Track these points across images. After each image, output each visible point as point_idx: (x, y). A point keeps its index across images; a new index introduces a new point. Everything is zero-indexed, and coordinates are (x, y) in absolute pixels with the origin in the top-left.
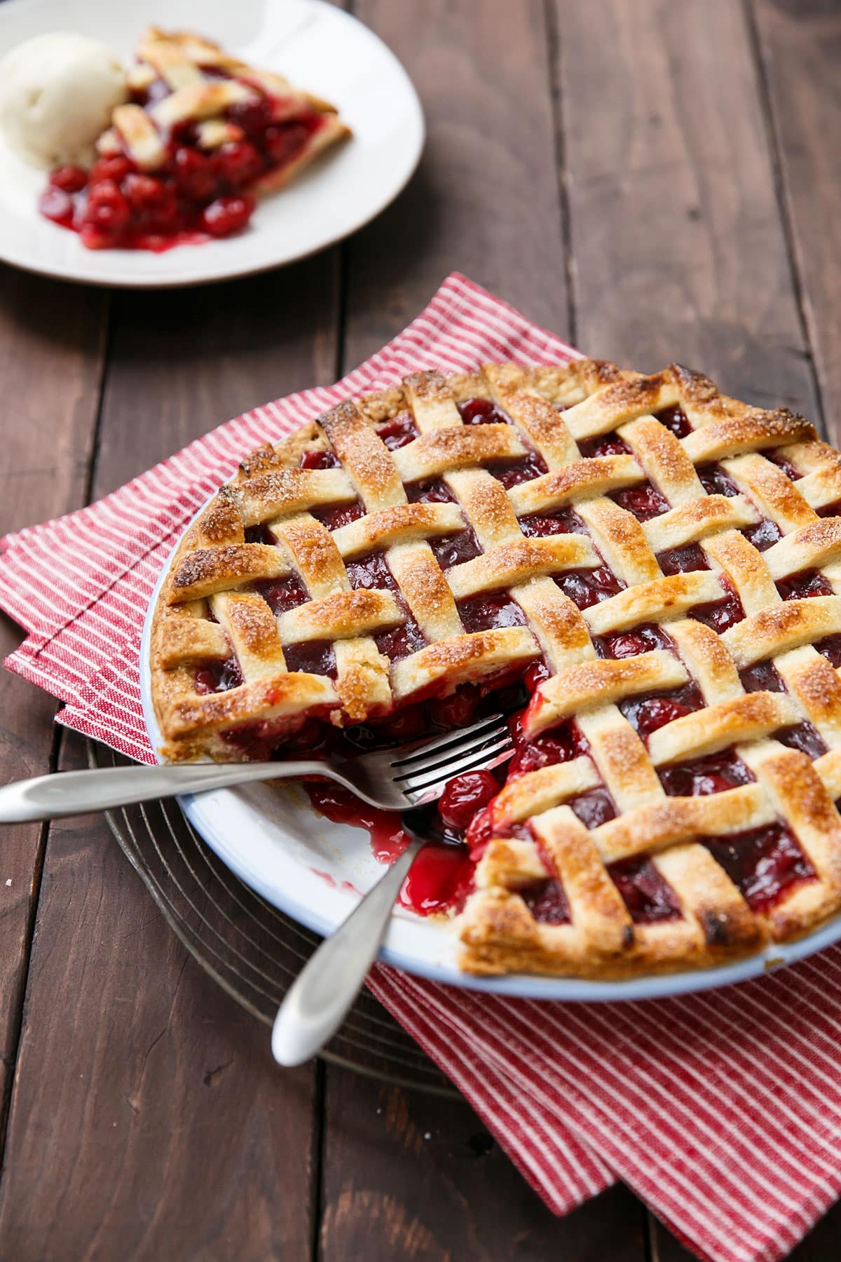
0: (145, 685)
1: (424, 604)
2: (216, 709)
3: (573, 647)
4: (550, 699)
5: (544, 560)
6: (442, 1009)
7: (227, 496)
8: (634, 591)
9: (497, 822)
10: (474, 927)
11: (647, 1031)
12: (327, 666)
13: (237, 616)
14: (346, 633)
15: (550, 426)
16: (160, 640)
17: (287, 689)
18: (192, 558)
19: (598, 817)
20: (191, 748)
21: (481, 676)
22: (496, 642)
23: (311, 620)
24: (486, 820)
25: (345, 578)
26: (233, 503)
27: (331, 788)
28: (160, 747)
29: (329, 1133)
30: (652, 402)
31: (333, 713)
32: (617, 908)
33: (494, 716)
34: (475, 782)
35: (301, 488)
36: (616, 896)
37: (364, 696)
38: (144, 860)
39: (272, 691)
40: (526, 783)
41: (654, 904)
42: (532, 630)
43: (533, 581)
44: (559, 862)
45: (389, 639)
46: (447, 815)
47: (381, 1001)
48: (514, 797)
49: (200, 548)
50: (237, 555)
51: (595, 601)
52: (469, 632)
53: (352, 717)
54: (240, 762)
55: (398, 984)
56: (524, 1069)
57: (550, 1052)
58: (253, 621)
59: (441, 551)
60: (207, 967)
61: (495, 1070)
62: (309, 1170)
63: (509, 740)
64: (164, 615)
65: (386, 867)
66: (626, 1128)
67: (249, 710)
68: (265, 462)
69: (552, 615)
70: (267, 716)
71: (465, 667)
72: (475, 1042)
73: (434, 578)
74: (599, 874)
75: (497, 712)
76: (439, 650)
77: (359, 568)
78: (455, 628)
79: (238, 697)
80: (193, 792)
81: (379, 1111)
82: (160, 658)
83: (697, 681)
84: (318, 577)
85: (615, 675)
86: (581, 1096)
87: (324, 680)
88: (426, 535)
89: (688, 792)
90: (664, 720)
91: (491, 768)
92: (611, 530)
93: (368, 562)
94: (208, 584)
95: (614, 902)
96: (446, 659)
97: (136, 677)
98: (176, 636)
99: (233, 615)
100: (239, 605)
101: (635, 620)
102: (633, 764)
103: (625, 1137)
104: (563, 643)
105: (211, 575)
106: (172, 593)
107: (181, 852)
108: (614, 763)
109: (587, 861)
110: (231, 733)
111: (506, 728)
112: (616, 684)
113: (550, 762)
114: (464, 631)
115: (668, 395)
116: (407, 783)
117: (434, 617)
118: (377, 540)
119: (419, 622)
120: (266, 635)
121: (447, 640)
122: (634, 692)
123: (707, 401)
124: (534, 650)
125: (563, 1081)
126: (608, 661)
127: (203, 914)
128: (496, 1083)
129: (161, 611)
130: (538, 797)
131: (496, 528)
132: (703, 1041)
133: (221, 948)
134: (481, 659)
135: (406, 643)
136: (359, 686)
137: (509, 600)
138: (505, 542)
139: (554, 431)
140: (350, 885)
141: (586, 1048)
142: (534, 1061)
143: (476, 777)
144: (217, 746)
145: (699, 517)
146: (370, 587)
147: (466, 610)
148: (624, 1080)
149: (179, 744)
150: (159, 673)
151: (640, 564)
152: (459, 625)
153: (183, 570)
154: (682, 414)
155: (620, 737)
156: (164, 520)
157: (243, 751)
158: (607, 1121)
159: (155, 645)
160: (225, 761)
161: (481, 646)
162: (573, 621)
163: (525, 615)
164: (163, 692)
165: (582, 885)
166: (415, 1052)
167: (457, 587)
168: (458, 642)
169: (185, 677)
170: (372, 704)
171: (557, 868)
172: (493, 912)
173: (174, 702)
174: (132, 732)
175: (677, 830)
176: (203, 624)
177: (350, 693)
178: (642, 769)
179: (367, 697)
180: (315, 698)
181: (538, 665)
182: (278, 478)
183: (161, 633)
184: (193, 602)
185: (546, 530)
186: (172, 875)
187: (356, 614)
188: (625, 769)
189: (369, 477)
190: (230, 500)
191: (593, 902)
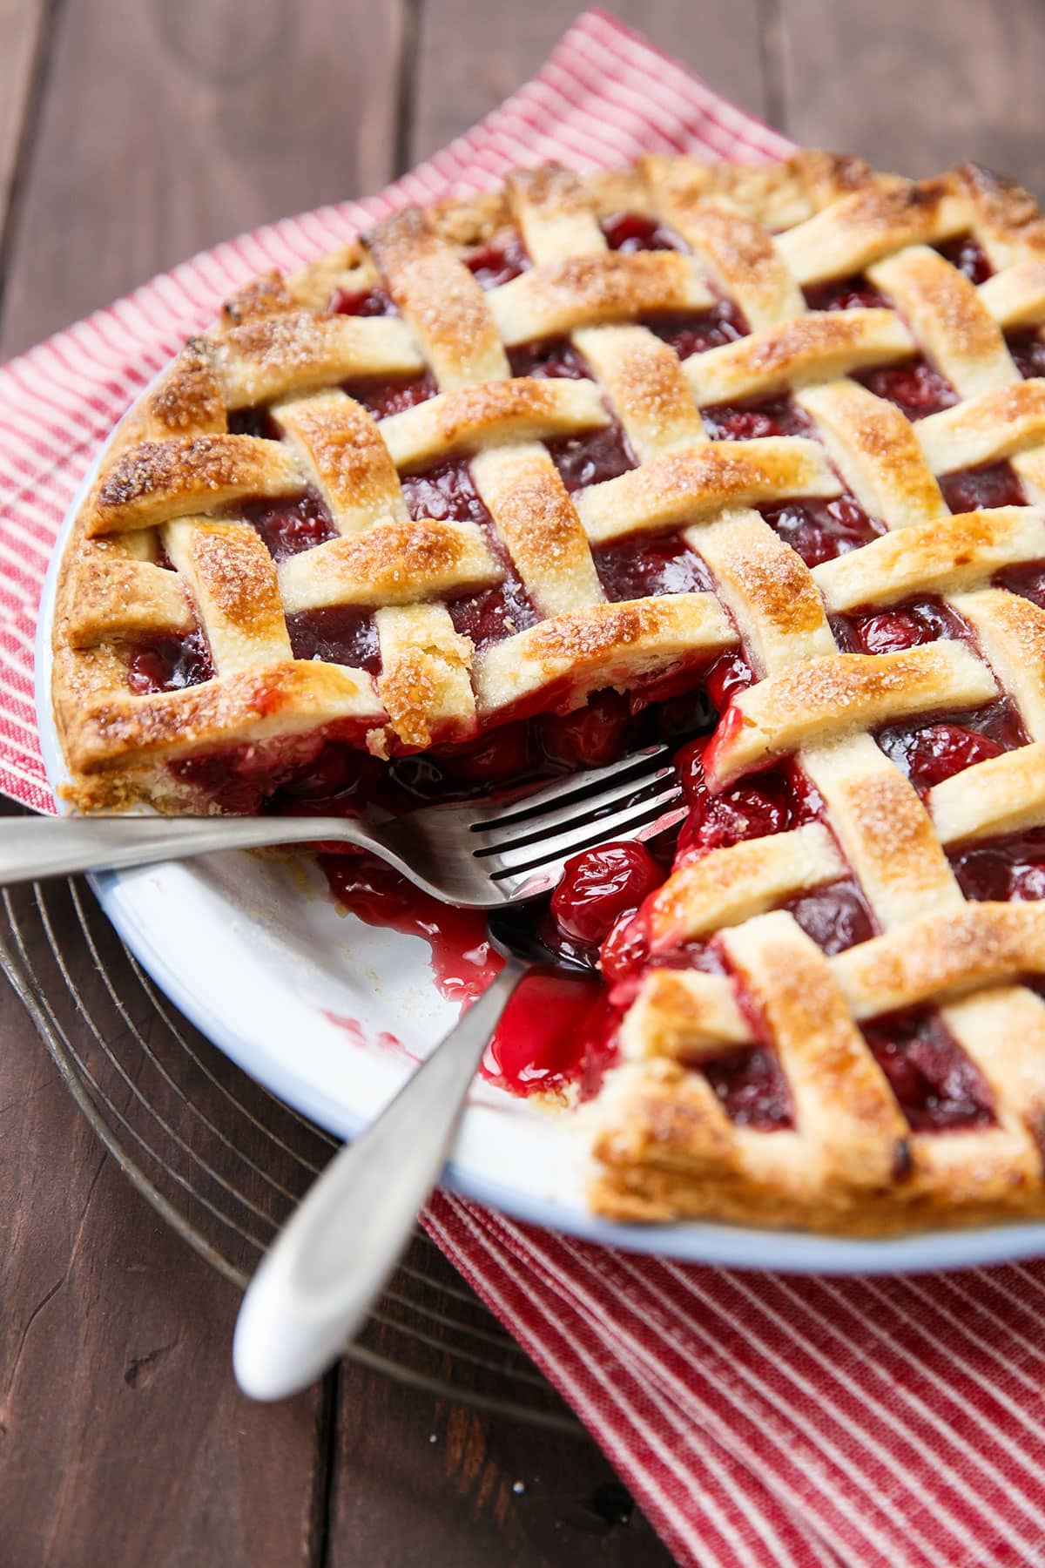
0: (42, 676)
1: (536, 549)
2: (162, 721)
3: (796, 631)
4: (755, 720)
5: (745, 481)
6: (552, 1268)
7: (198, 352)
8: (901, 537)
9: (658, 936)
10: (617, 1133)
11: (918, 1318)
12: (364, 652)
13: (207, 558)
14: (398, 595)
15: (756, 257)
16: (70, 596)
17: (290, 688)
18: (134, 455)
19: (841, 934)
20: (116, 788)
21: (632, 678)
22: (661, 618)
23: (337, 571)
24: (639, 931)
25: (398, 501)
26: (209, 366)
27: (367, 865)
28: (62, 785)
29: (343, 1477)
30: (930, 223)
31: (371, 734)
32: (880, 1105)
33: (652, 749)
34: (618, 861)
35: (328, 345)
36: (878, 1081)
37: (428, 704)
38: (36, 980)
39: (264, 692)
40: (714, 868)
41: (943, 1097)
42: (724, 600)
43: (726, 515)
44: (774, 1015)
45: (474, 608)
46: (566, 918)
47: (442, 1249)
48: (691, 893)
49: (150, 439)
50: (212, 453)
51: (832, 554)
52: (612, 600)
53: (405, 741)
54: (205, 816)
55: (474, 1218)
56: (698, 1385)
57: (745, 1354)
58: (235, 568)
59: (567, 462)
60: (135, 1175)
61: (644, 1384)
62: (305, 1549)
63: (675, 791)
64: (80, 554)
65: (457, 1006)
66: (883, 1502)
67: (221, 724)
68: (269, 301)
69: (761, 573)
70: (254, 735)
71: (605, 660)
72: (610, 1332)
73: (555, 503)
74: (847, 1039)
75: (655, 742)
76: (560, 629)
77: (424, 486)
78: (588, 592)
79: (203, 701)
80: (116, 866)
81: (433, 1439)
82: (68, 627)
83: (1013, 697)
84: (352, 497)
85: (871, 682)
86: (801, 1439)
87: (359, 676)
88: (541, 433)
89: (1003, 896)
90: (955, 763)
91: (645, 838)
92: (862, 433)
93: (440, 476)
94: (159, 503)
95: (875, 1092)
96: (573, 645)
97: (29, 659)
98: (97, 589)
99: (201, 556)
100: (211, 540)
101: (904, 588)
102: (906, 840)
103: (881, 1519)
104: (779, 623)
105: (165, 487)
106: (96, 515)
107: (100, 968)
108: (871, 836)
109: (826, 1017)
110: (189, 763)
111: (672, 770)
112: (873, 697)
113: (755, 832)
114: (604, 598)
115: (953, 215)
116: (500, 861)
117: (553, 571)
118: (457, 438)
119: (527, 580)
120: (257, 593)
121: (575, 612)
122: (902, 712)
123: (1022, 224)
124: (726, 635)
125: (769, 1410)
126: (858, 657)
127: (136, 1083)
128: (647, 1409)
129: (76, 548)
130: (736, 893)
131: (663, 425)
132: (1018, 1338)
133: (162, 1143)
134: (633, 647)
135: (503, 616)
136: (418, 686)
137: (682, 548)
138: (680, 446)
139: (762, 266)
140: (393, 1039)
141: (809, 1348)
142: (715, 1371)
143: (619, 853)
144: (164, 787)
145: (1012, 416)
146: (444, 517)
147: (607, 563)
148: (877, 1409)
149: (94, 781)
150: (67, 653)
151: (911, 492)
152: (596, 588)
153: (116, 476)
154: (976, 248)
155: (882, 791)
156: (97, 405)
157: (210, 795)
158: (849, 1489)
159: (62, 605)
160: (178, 813)
161: (634, 624)
162: (796, 585)
163: (711, 574)
164: (72, 688)
165: (817, 1059)
166: (501, 1343)
167: (594, 522)
168: (594, 617)
169: (112, 662)
170: (440, 720)
171: (770, 1027)
172: (655, 1107)
173: (87, 706)
174: (23, 759)
175: (989, 963)
176: (146, 570)
177: (403, 699)
178: (921, 849)
179: (432, 706)
180: (340, 707)
181: (732, 662)
182: (289, 325)
183: (72, 583)
184: (133, 534)
185: (746, 432)
186: (82, 1008)
187: (417, 562)
188: (890, 848)
189: (446, 332)
190: (203, 360)
191: (836, 1091)
